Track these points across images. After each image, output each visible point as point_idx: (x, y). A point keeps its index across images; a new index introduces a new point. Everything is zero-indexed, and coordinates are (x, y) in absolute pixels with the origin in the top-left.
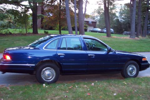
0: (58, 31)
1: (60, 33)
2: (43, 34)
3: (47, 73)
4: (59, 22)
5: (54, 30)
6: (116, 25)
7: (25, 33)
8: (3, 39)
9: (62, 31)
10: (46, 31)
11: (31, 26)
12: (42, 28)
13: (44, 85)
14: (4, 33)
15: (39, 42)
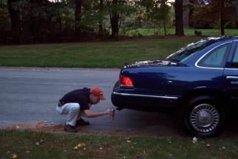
0: (219, 31)
1: (223, 33)
2: (192, 36)
3: (203, 114)
4: (222, 14)
5: (212, 28)
7: (164, 34)
8: (128, 46)
9: (226, 31)
10: (198, 30)
11: (172, 24)
12: (191, 26)
13: (195, 139)
14: (131, 36)
15: (186, 51)
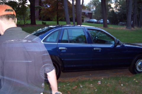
0: (56, 22)
1: (58, 23)
2: (41, 25)
4: (57, 13)
5: (52, 21)
6: (111, 16)
7: (24, 23)
9: (60, 22)
10: (44, 22)
11: (29, 18)
12: (40, 19)
